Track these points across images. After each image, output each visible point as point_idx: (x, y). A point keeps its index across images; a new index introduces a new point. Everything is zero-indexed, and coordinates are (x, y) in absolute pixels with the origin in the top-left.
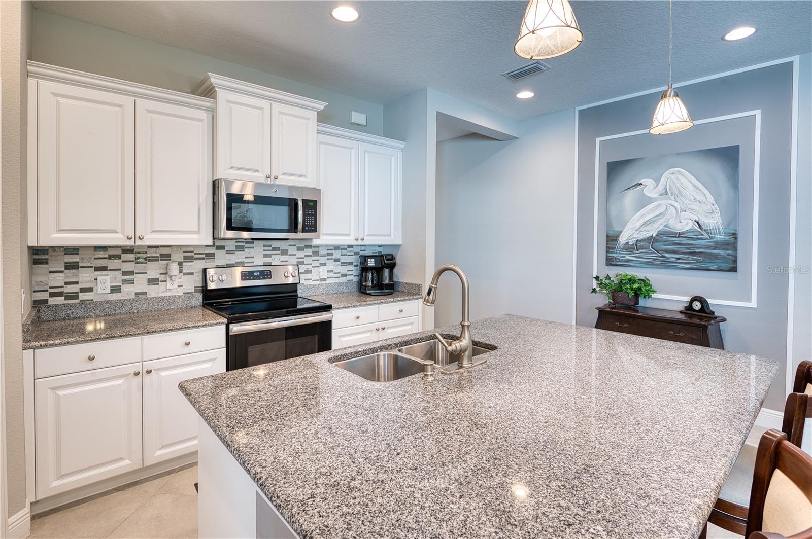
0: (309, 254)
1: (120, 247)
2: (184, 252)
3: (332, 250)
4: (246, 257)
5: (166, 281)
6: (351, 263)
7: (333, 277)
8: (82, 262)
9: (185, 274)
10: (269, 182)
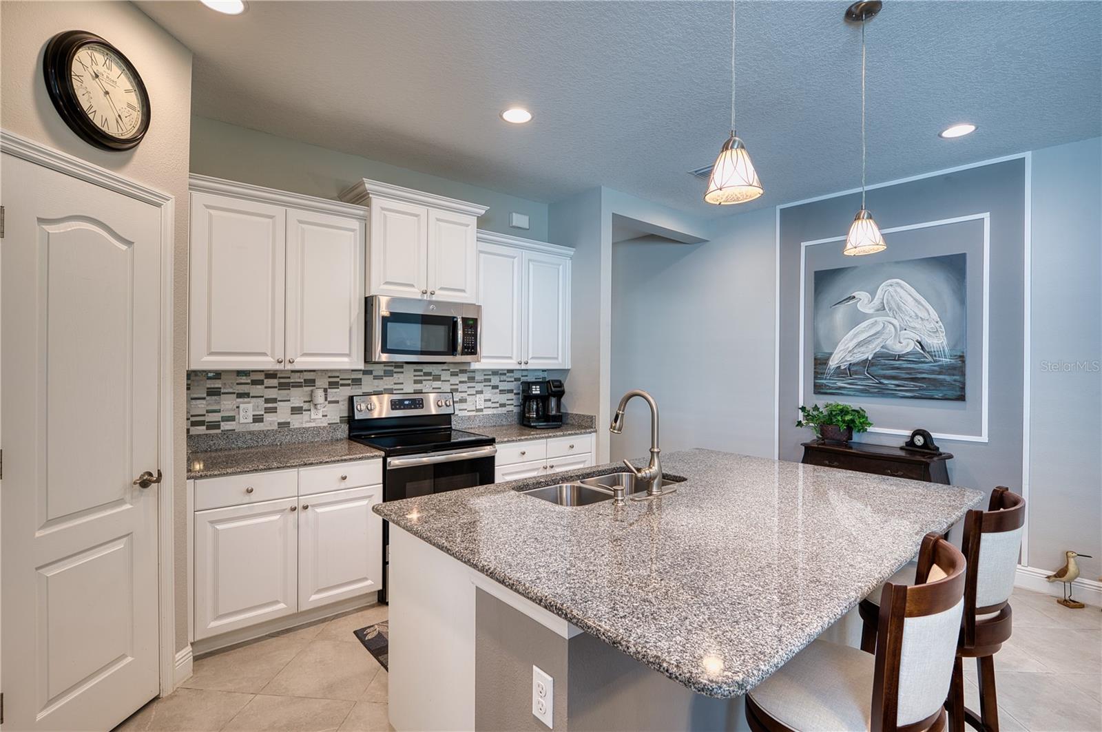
0: (463, 380)
1: (263, 371)
2: (329, 377)
3: (490, 375)
4: (395, 384)
5: (310, 410)
6: (510, 391)
7: (490, 408)
8: (224, 388)
9: (330, 402)
10: (425, 298)
